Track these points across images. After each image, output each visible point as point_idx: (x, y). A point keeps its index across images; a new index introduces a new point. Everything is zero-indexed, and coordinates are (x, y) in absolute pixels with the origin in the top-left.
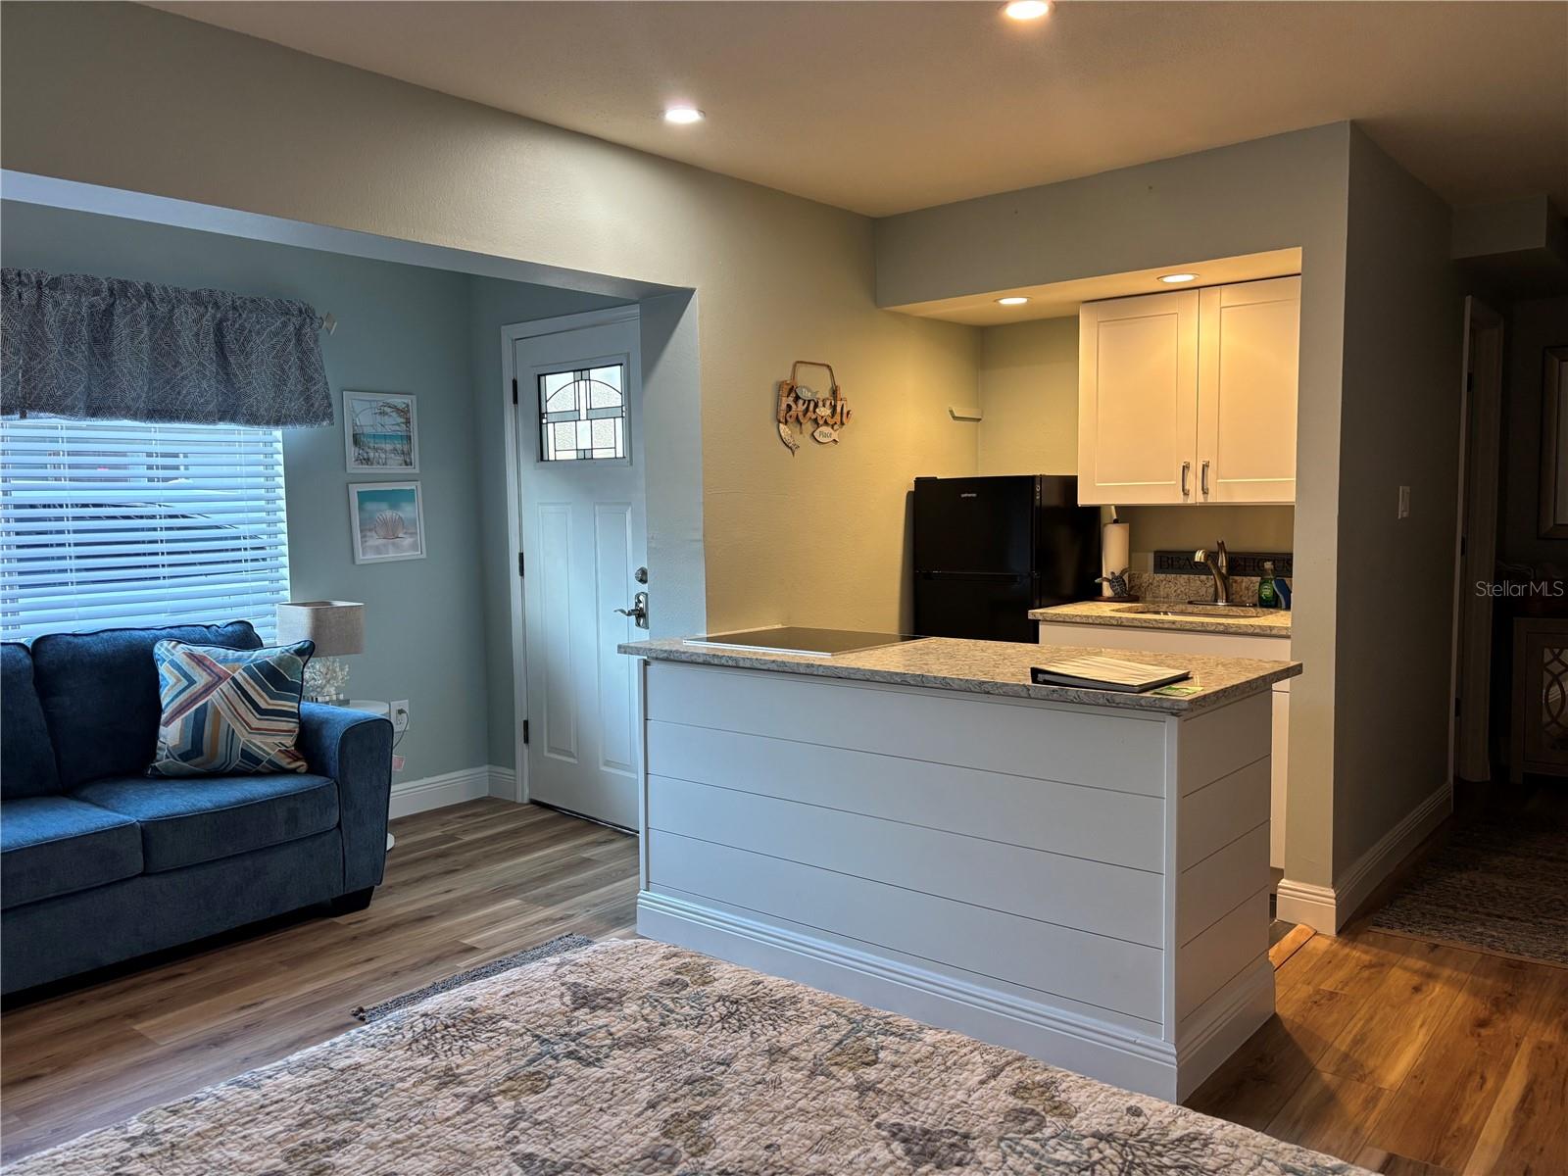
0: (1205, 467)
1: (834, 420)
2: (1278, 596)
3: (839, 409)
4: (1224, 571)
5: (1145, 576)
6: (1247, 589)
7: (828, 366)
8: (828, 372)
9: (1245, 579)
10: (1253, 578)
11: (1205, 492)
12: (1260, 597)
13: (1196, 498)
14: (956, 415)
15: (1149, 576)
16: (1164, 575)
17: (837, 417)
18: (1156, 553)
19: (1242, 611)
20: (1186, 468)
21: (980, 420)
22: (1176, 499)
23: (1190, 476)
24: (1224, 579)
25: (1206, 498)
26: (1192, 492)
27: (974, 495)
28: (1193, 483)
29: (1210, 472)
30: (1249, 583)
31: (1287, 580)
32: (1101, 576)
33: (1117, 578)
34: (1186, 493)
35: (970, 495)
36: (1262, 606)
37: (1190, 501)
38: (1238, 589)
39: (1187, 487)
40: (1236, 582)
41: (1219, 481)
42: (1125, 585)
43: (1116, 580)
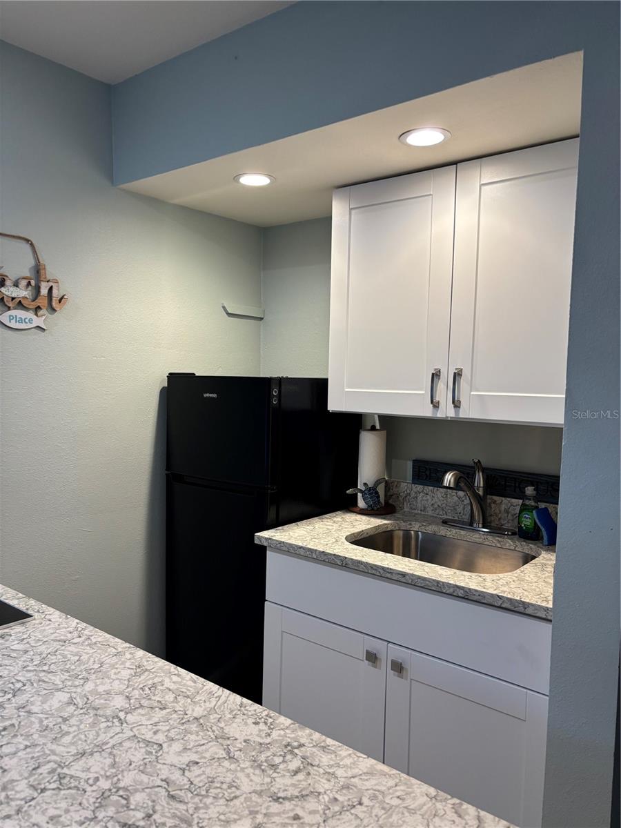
0: (457, 375)
1: (38, 303)
2: (539, 529)
3: (44, 291)
4: (481, 493)
5: (403, 485)
6: (507, 512)
7: (27, 241)
8: (27, 247)
9: (505, 500)
10: (513, 500)
11: (456, 404)
12: (520, 528)
13: (446, 411)
14: (230, 312)
15: (407, 486)
16: (422, 486)
17: (42, 302)
18: (415, 462)
19: (499, 542)
20: (436, 376)
21: (262, 319)
22: (426, 411)
23: (441, 386)
24: (481, 500)
25: (457, 413)
26: (442, 405)
27: (215, 396)
28: (444, 394)
29: (463, 383)
30: (508, 506)
31: (551, 507)
32: (355, 485)
33: (369, 489)
34: (436, 405)
35: (211, 395)
36: (521, 536)
37: (440, 414)
38: (497, 511)
39: (437, 399)
40: (495, 502)
41: (472, 393)
42: (378, 497)
43: (371, 492)
